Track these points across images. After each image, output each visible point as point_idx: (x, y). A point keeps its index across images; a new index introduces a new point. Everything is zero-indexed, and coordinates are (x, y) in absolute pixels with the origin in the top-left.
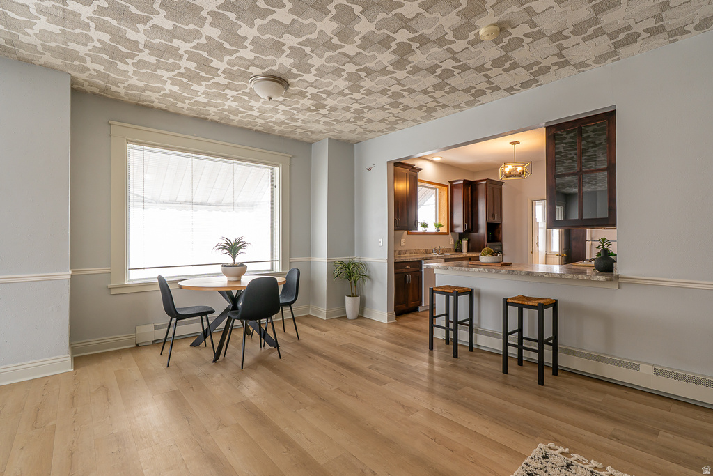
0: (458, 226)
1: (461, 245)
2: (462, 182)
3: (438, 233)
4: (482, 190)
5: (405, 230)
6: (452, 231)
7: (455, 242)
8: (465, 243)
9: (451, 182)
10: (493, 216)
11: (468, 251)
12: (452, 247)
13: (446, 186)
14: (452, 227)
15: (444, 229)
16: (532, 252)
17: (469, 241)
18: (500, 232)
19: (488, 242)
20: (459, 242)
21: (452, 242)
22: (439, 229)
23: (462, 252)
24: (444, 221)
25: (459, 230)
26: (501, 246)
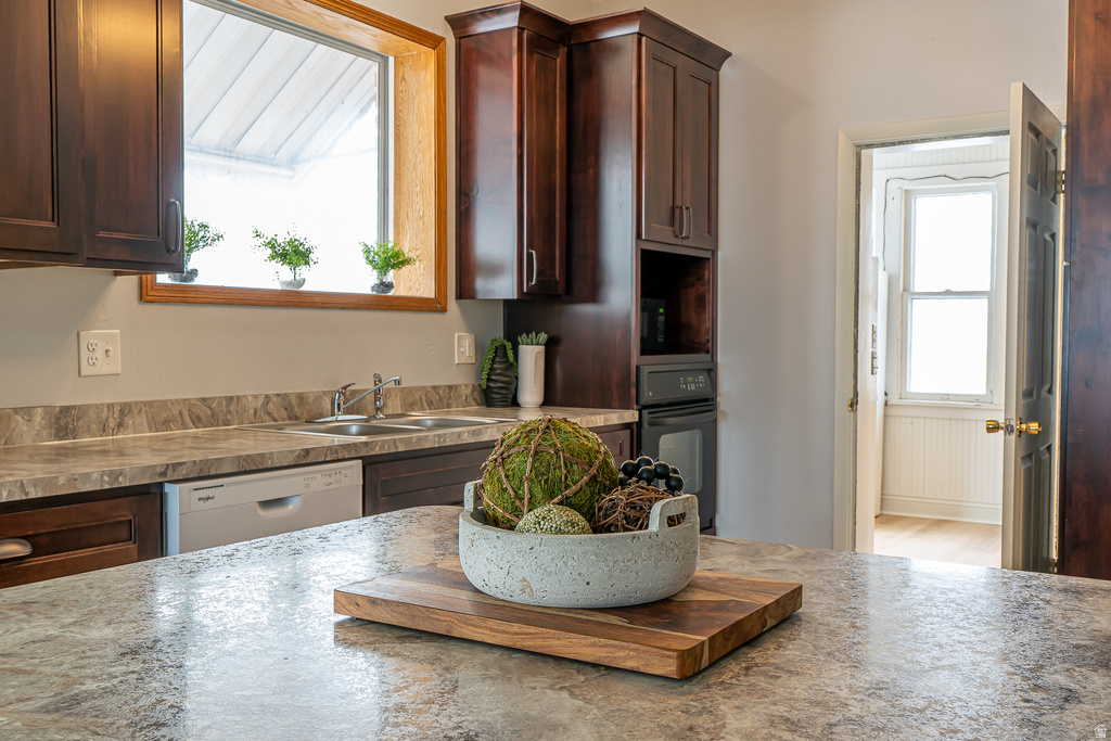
0: (494, 270)
1: (512, 367)
2: (510, 20)
3: (382, 302)
4: (622, 76)
5: (120, 266)
6: (465, 291)
7: (479, 349)
8: (531, 357)
9: (459, 23)
10: (674, 216)
11: (548, 401)
12: (464, 380)
13: (434, 41)
14: (463, 271)
15: (416, 281)
16: (853, 404)
17: (551, 347)
18: (705, 302)
19: (644, 352)
20: (500, 352)
21: (463, 348)
22: (390, 276)
23: (515, 403)
24: (420, 239)
25: (504, 287)
26: (711, 372)
